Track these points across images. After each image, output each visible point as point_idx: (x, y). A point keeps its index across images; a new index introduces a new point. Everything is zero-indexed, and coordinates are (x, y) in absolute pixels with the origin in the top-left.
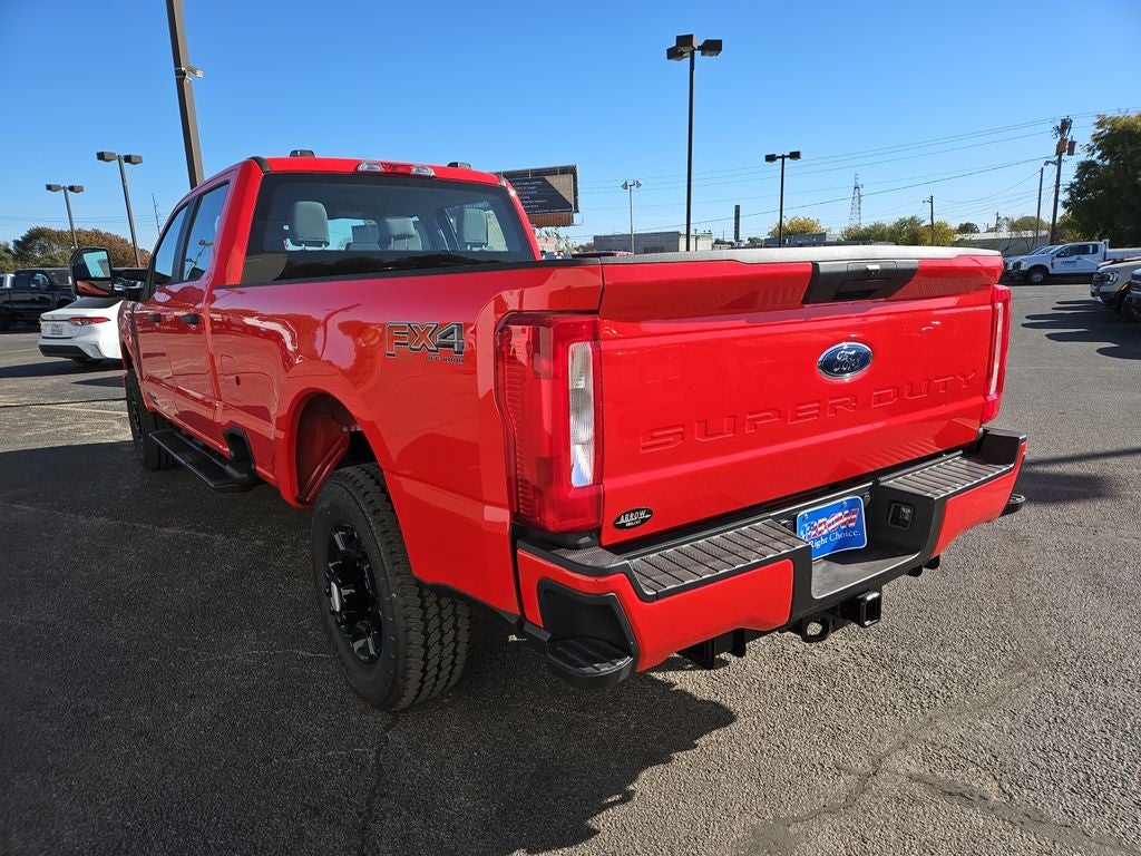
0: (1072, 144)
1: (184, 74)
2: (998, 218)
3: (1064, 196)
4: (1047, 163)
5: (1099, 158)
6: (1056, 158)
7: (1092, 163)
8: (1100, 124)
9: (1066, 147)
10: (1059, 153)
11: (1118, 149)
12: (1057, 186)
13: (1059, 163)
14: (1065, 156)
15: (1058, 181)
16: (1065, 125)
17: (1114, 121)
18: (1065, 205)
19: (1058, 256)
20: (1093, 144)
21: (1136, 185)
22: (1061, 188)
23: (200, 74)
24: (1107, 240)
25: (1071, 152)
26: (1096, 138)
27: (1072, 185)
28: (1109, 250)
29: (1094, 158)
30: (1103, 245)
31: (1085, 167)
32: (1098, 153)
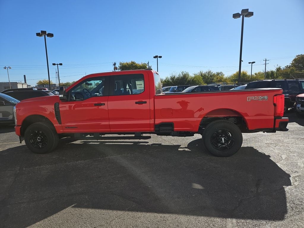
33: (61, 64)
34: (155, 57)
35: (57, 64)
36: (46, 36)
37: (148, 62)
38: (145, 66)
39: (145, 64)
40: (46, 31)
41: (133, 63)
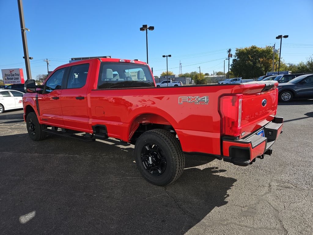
0: (232, 55)
1: (24, 30)
2: (214, 72)
3: (230, 67)
4: (226, 59)
5: (237, 58)
6: (228, 58)
7: (236, 59)
8: (237, 51)
9: (230, 56)
10: (229, 57)
11: (241, 56)
12: (229, 65)
13: (229, 59)
14: (230, 58)
15: (229, 63)
16: (230, 51)
17: (240, 50)
18: (231, 69)
19: (231, 81)
20: (235, 55)
21: (246, 65)
22: (230, 65)
23: (29, 30)
24: (241, 78)
25: (231, 57)
26: (236, 54)
27: (232, 65)
28: (242, 80)
29: (236, 58)
30: (240, 78)
31: (234, 60)
32: (237, 57)
33: (170, 56)
34: (277, 38)
35: (167, 56)
36: (148, 30)
37: (275, 45)
38: (270, 50)
39: (270, 47)
40: (147, 25)
41: (254, 47)
